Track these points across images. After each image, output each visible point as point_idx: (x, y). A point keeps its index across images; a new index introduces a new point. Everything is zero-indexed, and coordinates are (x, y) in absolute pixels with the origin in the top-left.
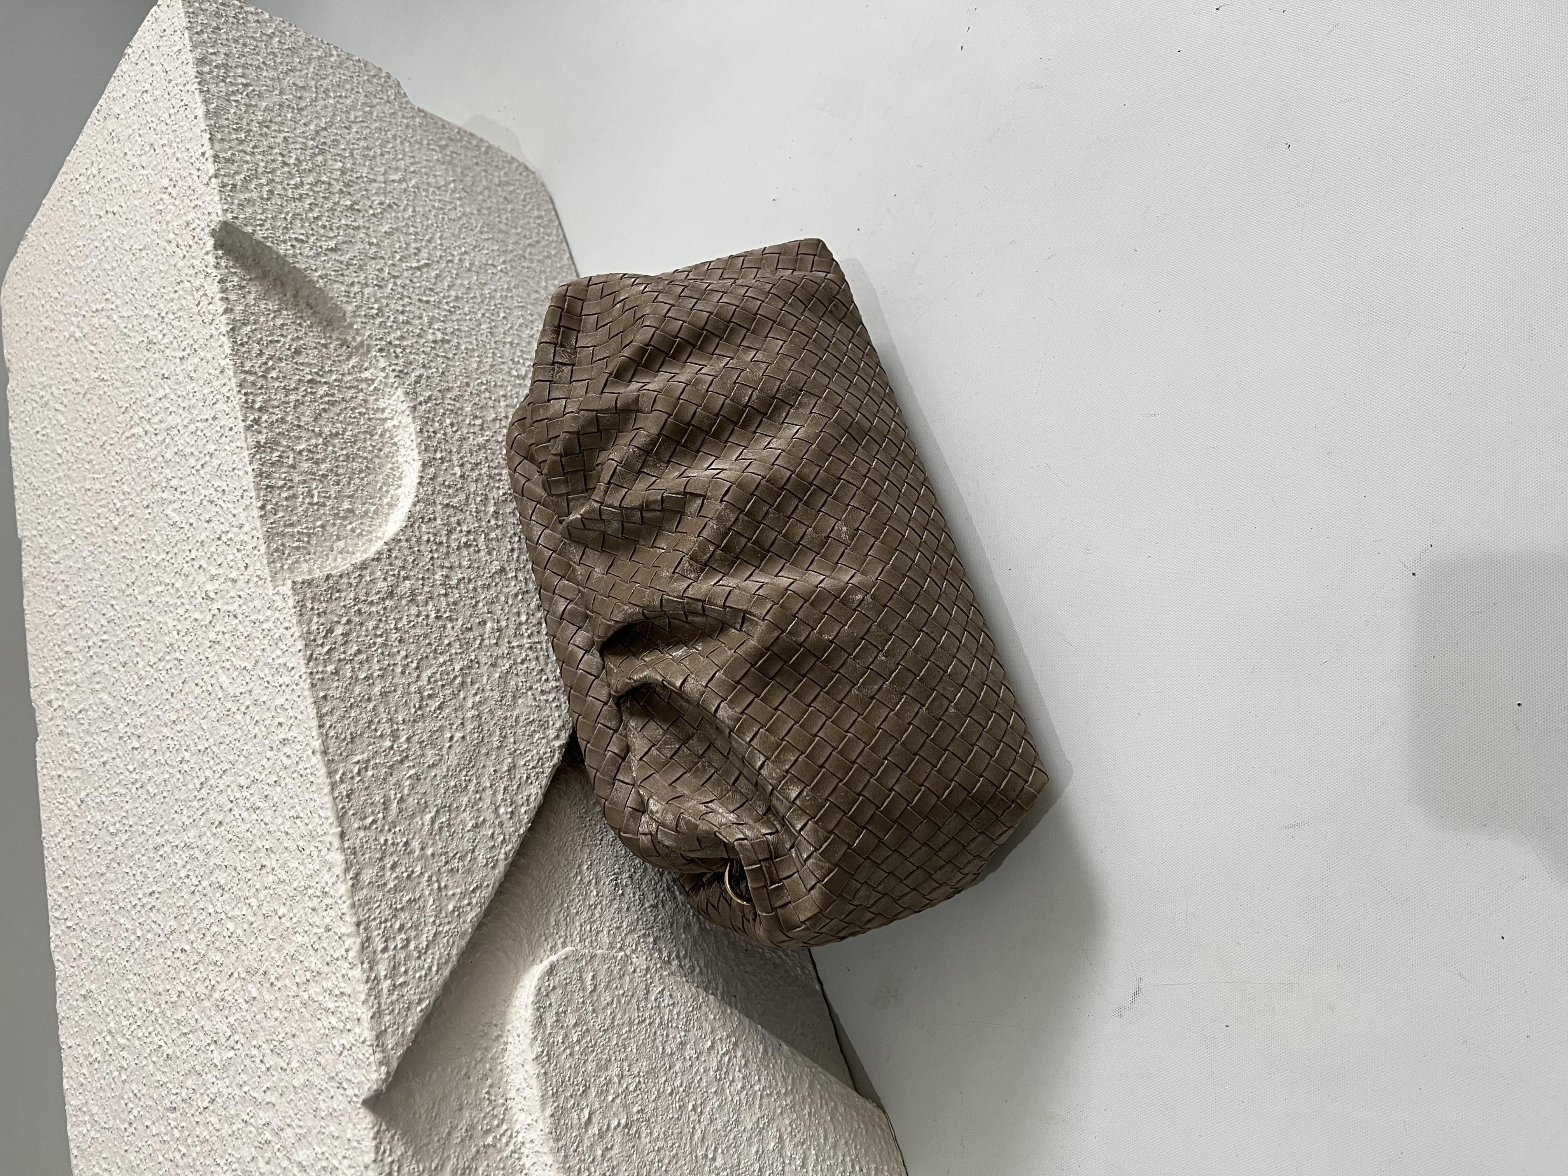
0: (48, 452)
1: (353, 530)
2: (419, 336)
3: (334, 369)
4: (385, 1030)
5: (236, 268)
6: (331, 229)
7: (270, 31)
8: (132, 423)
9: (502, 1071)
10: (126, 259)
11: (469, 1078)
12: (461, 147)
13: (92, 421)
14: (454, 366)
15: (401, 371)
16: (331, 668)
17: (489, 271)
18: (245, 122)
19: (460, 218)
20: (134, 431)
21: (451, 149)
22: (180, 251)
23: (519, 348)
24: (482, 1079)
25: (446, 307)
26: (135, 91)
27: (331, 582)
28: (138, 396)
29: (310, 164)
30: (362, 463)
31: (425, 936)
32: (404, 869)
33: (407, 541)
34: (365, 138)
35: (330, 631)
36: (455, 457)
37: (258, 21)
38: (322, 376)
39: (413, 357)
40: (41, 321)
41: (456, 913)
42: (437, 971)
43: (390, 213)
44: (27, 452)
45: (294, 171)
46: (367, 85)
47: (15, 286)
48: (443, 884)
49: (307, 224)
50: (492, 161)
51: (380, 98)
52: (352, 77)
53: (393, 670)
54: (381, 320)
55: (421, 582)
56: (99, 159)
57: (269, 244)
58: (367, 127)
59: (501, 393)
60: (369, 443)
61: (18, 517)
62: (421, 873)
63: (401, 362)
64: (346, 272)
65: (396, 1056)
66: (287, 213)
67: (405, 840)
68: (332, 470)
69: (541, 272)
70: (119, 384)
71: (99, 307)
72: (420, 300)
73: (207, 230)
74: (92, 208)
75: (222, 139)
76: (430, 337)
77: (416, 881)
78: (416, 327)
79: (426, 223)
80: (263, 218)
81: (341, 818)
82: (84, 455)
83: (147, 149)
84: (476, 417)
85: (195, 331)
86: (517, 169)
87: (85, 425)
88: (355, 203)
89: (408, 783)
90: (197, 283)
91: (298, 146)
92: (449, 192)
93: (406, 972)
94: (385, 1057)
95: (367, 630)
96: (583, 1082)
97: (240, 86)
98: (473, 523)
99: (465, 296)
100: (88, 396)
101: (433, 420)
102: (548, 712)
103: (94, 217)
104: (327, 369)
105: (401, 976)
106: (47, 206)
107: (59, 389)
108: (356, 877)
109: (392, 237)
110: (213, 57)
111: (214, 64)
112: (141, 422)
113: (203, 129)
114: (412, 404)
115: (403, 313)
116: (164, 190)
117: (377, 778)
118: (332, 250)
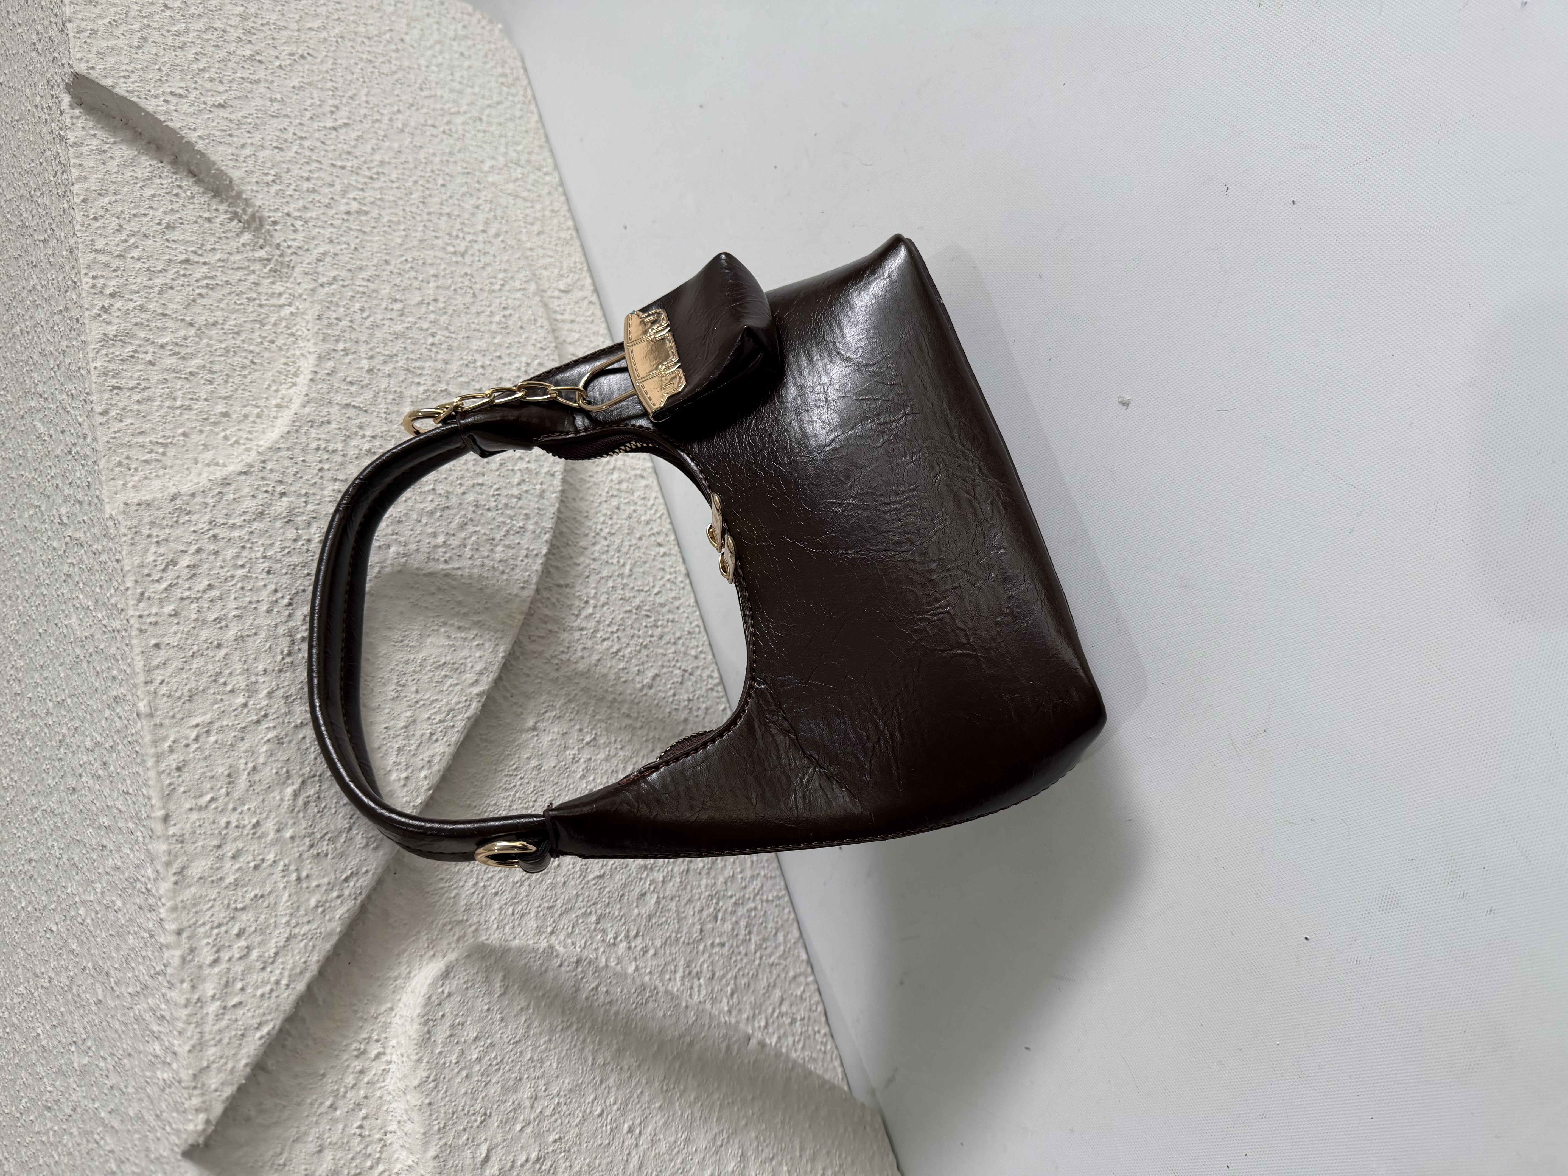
1: (226, 438)
2: (328, 206)
3: (217, 247)
4: (208, 1067)
6: (221, 82)
9: (381, 1098)
11: (336, 1109)
14: (371, 241)
15: (299, 248)
16: (169, 609)
17: (428, 133)
19: (395, 73)
23: (458, 220)
24: (353, 1110)
25: (367, 173)
27: (178, 502)
30: (246, 358)
31: (274, 941)
32: (250, 858)
33: (288, 449)
35: (173, 562)
36: (363, 348)
38: (201, 255)
39: (317, 230)
41: (320, 910)
42: (288, 985)
43: (303, 65)
45: (178, 17)
48: (304, 874)
53: (255, 608)
54: (280, 187)
55: (304, 499)
59: (432, 272)
60: (257, 334)
62: (274, 862)
63: (300, 236)
64: (235, 133)
65: (221, 1098)
67: (254, 821)
68: (204, 367)
69: (501, 136)
72: (333, 165)
76: (343, 208)
77: (268, 871)
78: (325, 195)
79: (349, 77)
81: (168, 796)
84: (396, 300)
89: (264, 748)
93: (243, 989)
94: (204, 1102)
95: (224, 561)
96: (482, 1111)
98: (381, 427)
99: (393, 161)
101: (337, 305)
102: (465, 653)
104: (209, 247)
105: (237, 995)
108: (181, 872)
114: (310, 287)
115: (308, 179)
117: (223, 745)
118: (221, 106)
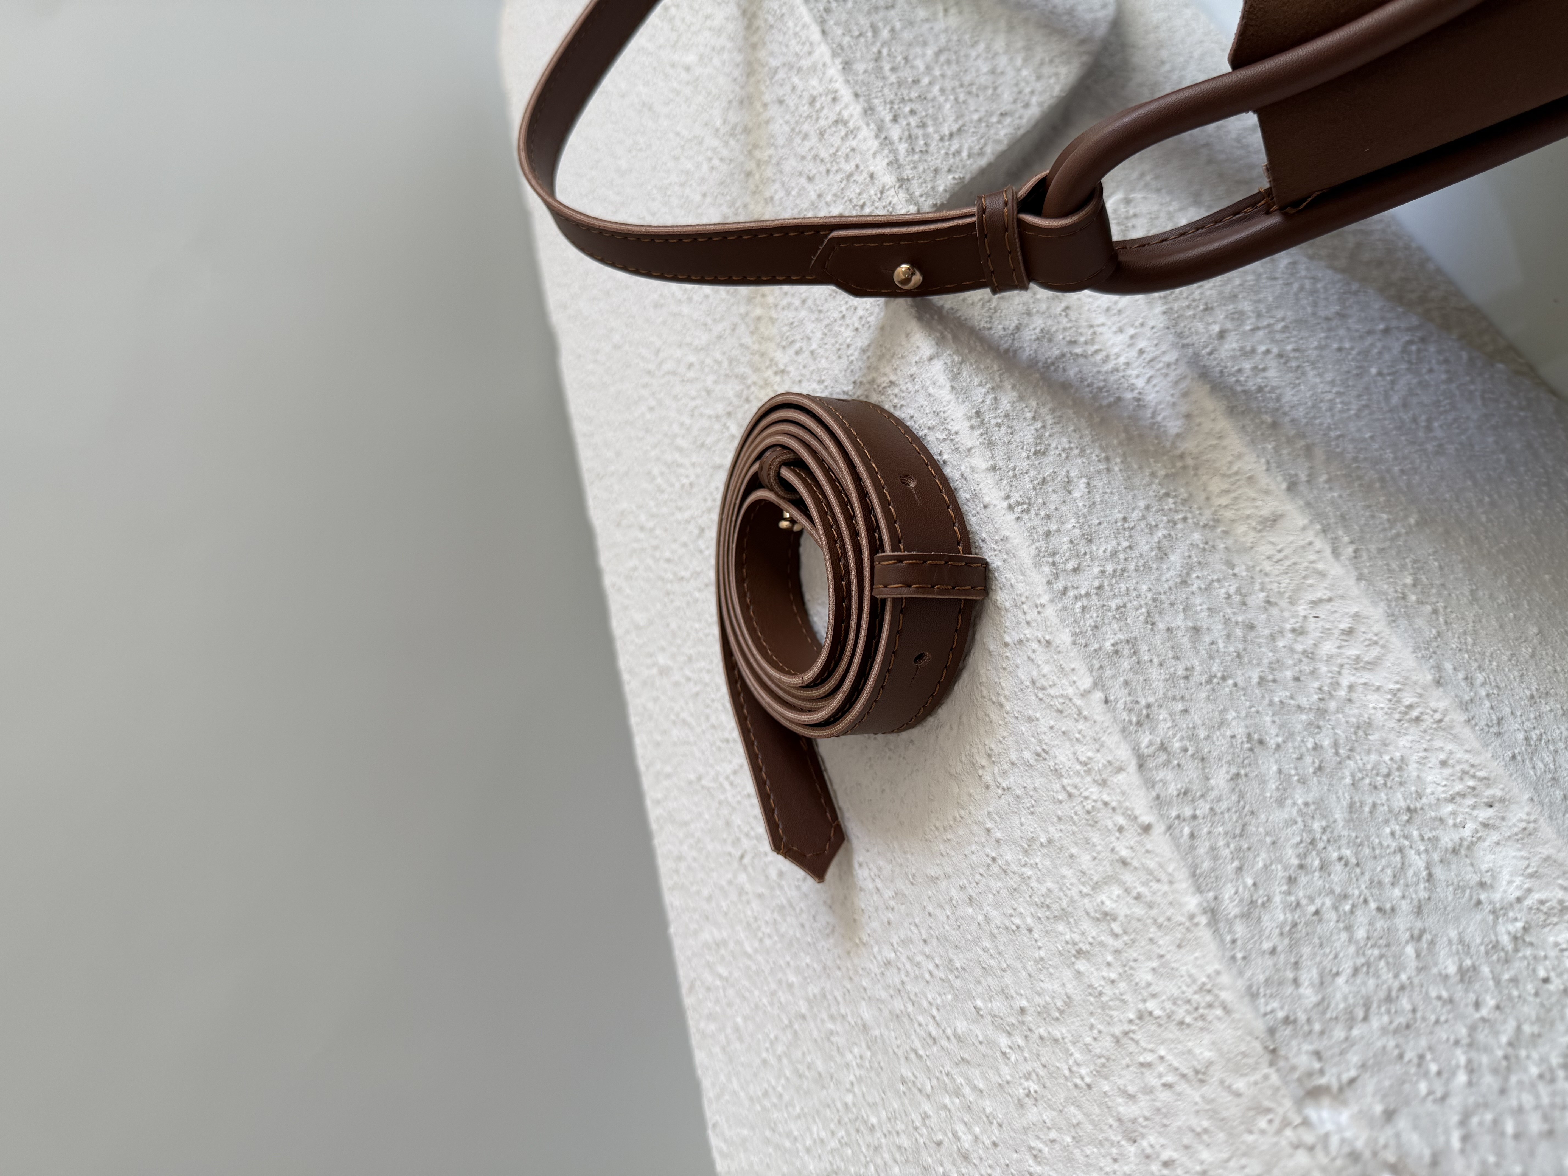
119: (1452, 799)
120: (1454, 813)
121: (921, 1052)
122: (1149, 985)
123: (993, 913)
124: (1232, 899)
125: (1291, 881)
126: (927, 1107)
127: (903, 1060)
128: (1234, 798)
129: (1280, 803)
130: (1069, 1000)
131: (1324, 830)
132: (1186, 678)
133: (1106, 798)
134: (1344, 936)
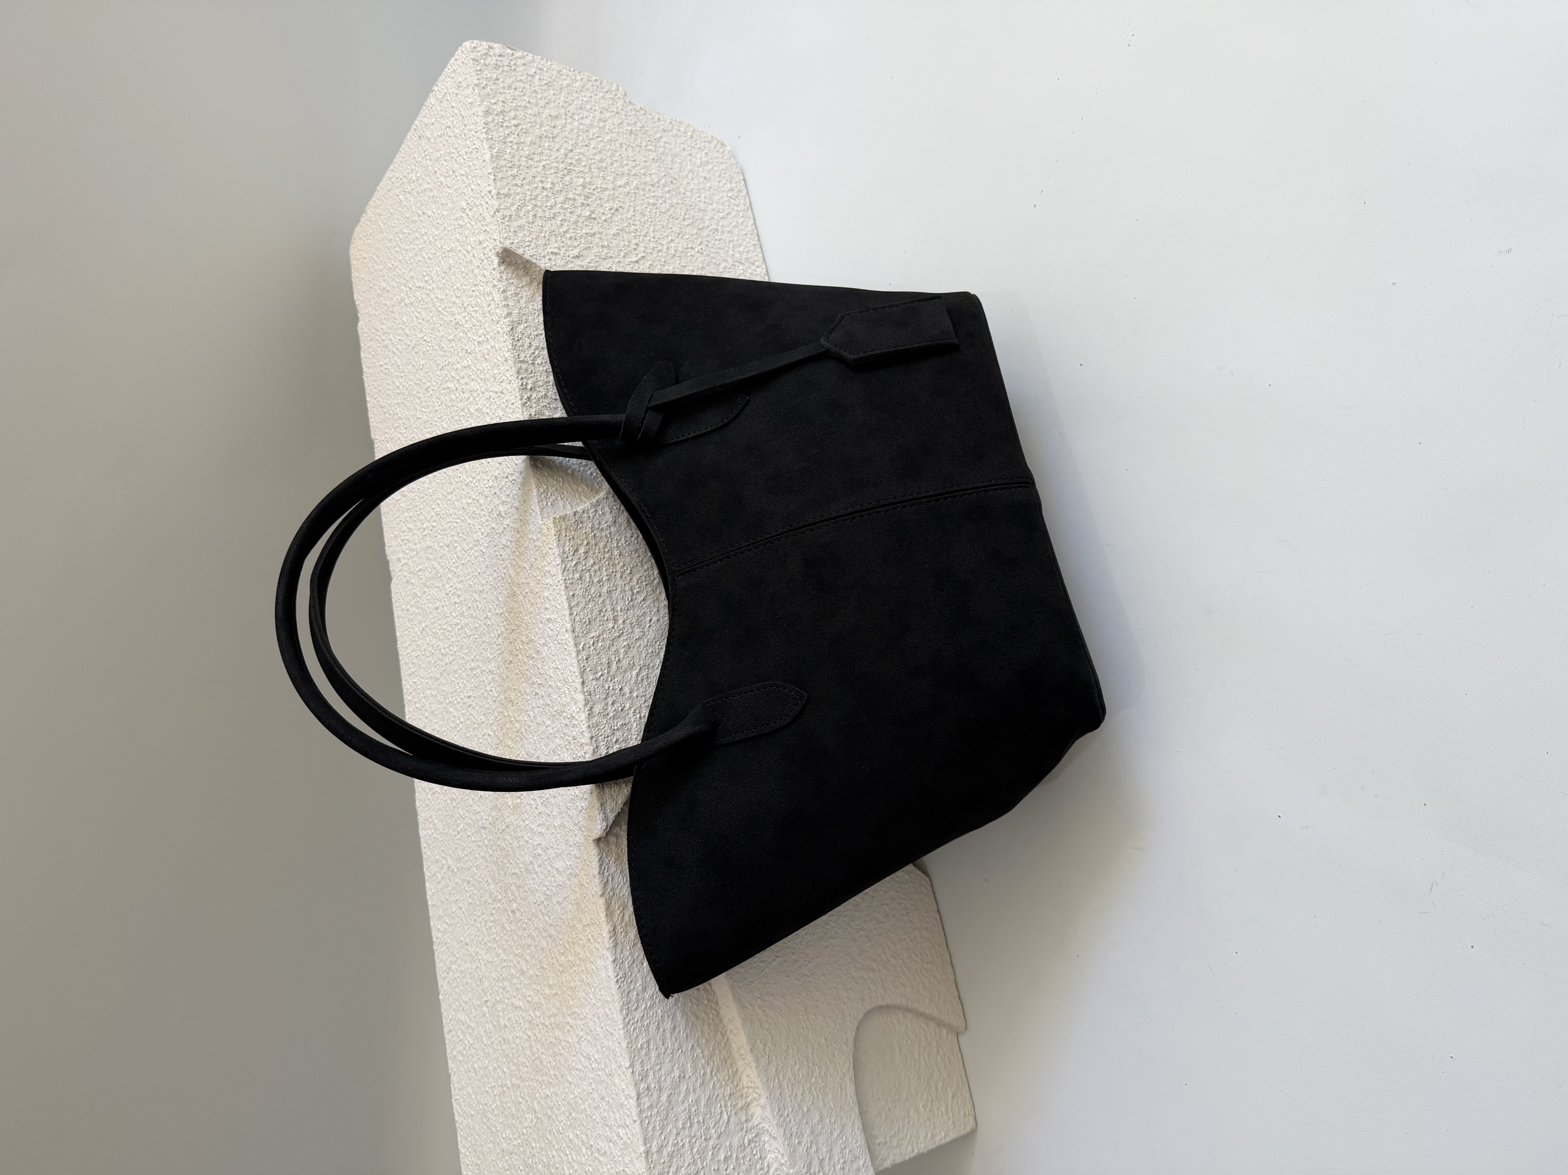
0: (390, 383)
5: (513, 279)
7: (532, 72)
8: (447, 379)
10: (438, 254)
12: (672, 135)
13: (419, 369)
18: (516, 160)
20: (449, 385)
21: (664, 139)
22: (475, 261)
26: (441, 124)
28: (450, 360)
29: (561, 186)
34: (600, 152)
37: (524, 64)
40: (380, 282)
44: (375, 378)
46: (602, 101)
47: (360, 248)
49: (559, 238)
50: (696, 144)
51: (611, 112)
52: (591, 97)
56: (417, 168)
57: (534, 261)
58: (602, 141)
61: (371, 424)
66: (546, 232)
70: (437, 347)
71: (420, 284)
73: (493, 252)
74: (413, 206)
75: (502, 178)
80: (530, 239)
82: (415, 392)
83: (451, 173)
85: (487, 324)
86: (715, 147)
87: (413, 370)
88: (593, 212)
90: (488, 290)
91: (553, 171)
92: (662, 186)
97: (513, 128)
100: (416, 350)
103: (415, 213)
106: (380, 192)
107: (396, 338)
109: (618, 238)
110: (494, 107)
111: (495, 113)
112: (453, 380)
113: (489, 172)
116: (463, 210)
119: (748, 1087)
120: (747, 1092)
121: (556, 1134)
122: (627, 1164)
123: (588, 1109)
124: (655, 1146)
125: (678, 1134)
126: (554, 1153)
127: (548, 1132)
128: (667, 1104)
129: (683, 1102)
130: (606, 1152)
131: (695, 1111)
132: (664, 1053)
133: (626, 1103)
134: (689, 1152)
